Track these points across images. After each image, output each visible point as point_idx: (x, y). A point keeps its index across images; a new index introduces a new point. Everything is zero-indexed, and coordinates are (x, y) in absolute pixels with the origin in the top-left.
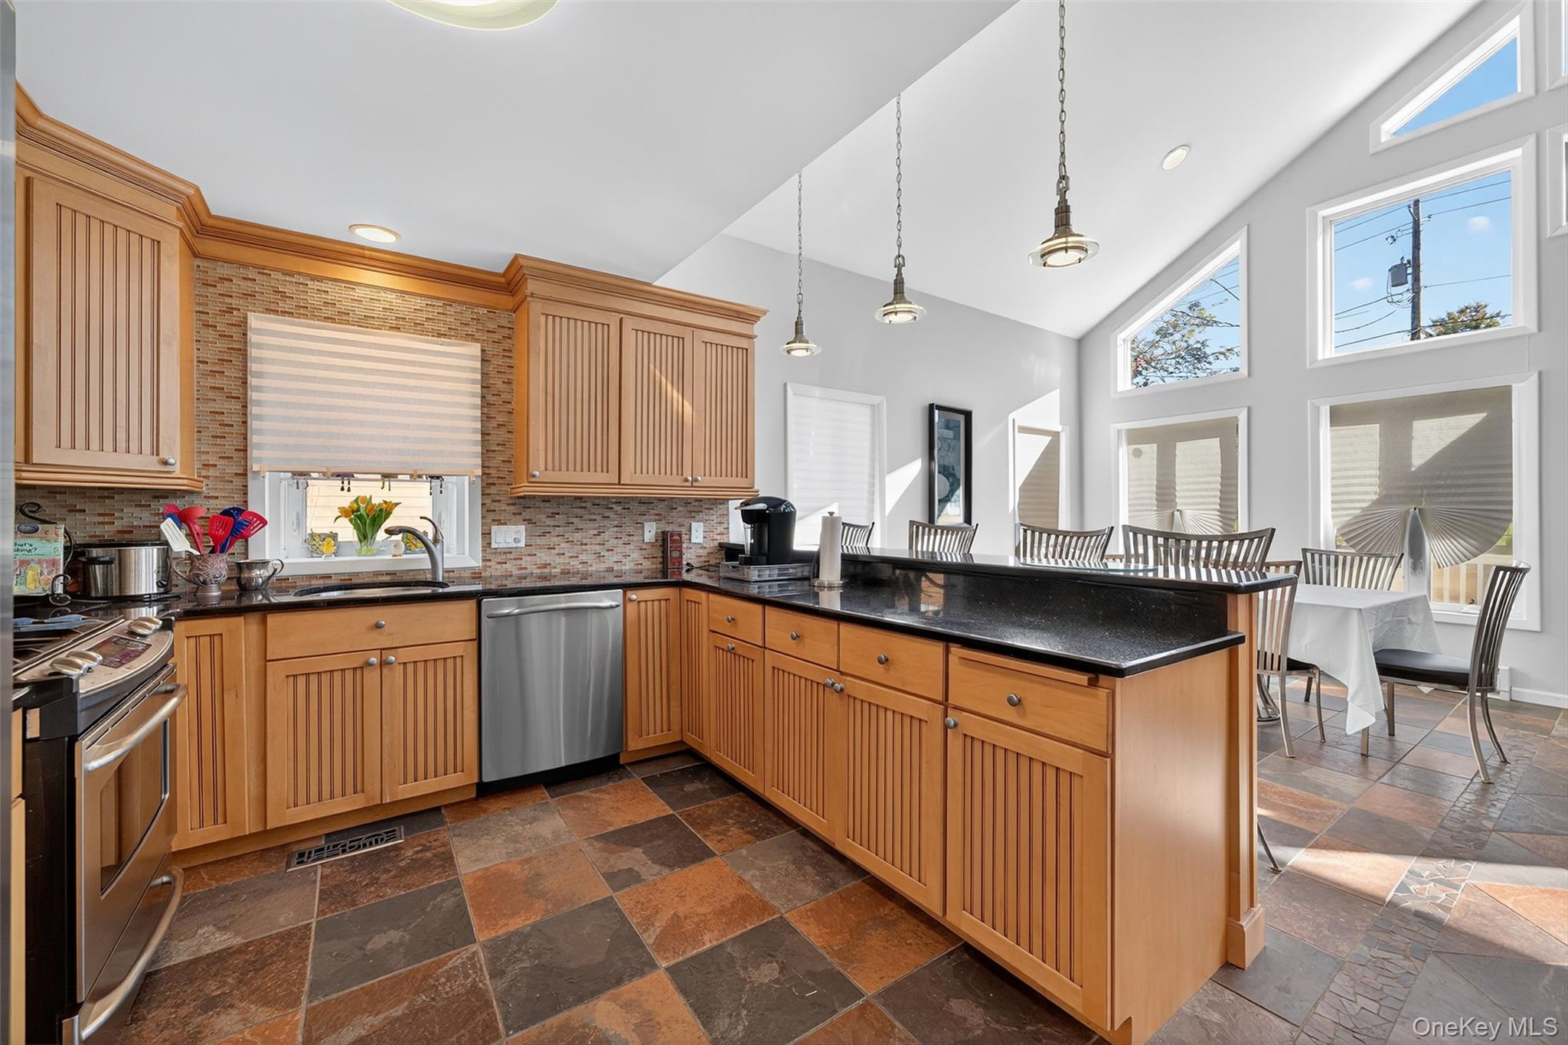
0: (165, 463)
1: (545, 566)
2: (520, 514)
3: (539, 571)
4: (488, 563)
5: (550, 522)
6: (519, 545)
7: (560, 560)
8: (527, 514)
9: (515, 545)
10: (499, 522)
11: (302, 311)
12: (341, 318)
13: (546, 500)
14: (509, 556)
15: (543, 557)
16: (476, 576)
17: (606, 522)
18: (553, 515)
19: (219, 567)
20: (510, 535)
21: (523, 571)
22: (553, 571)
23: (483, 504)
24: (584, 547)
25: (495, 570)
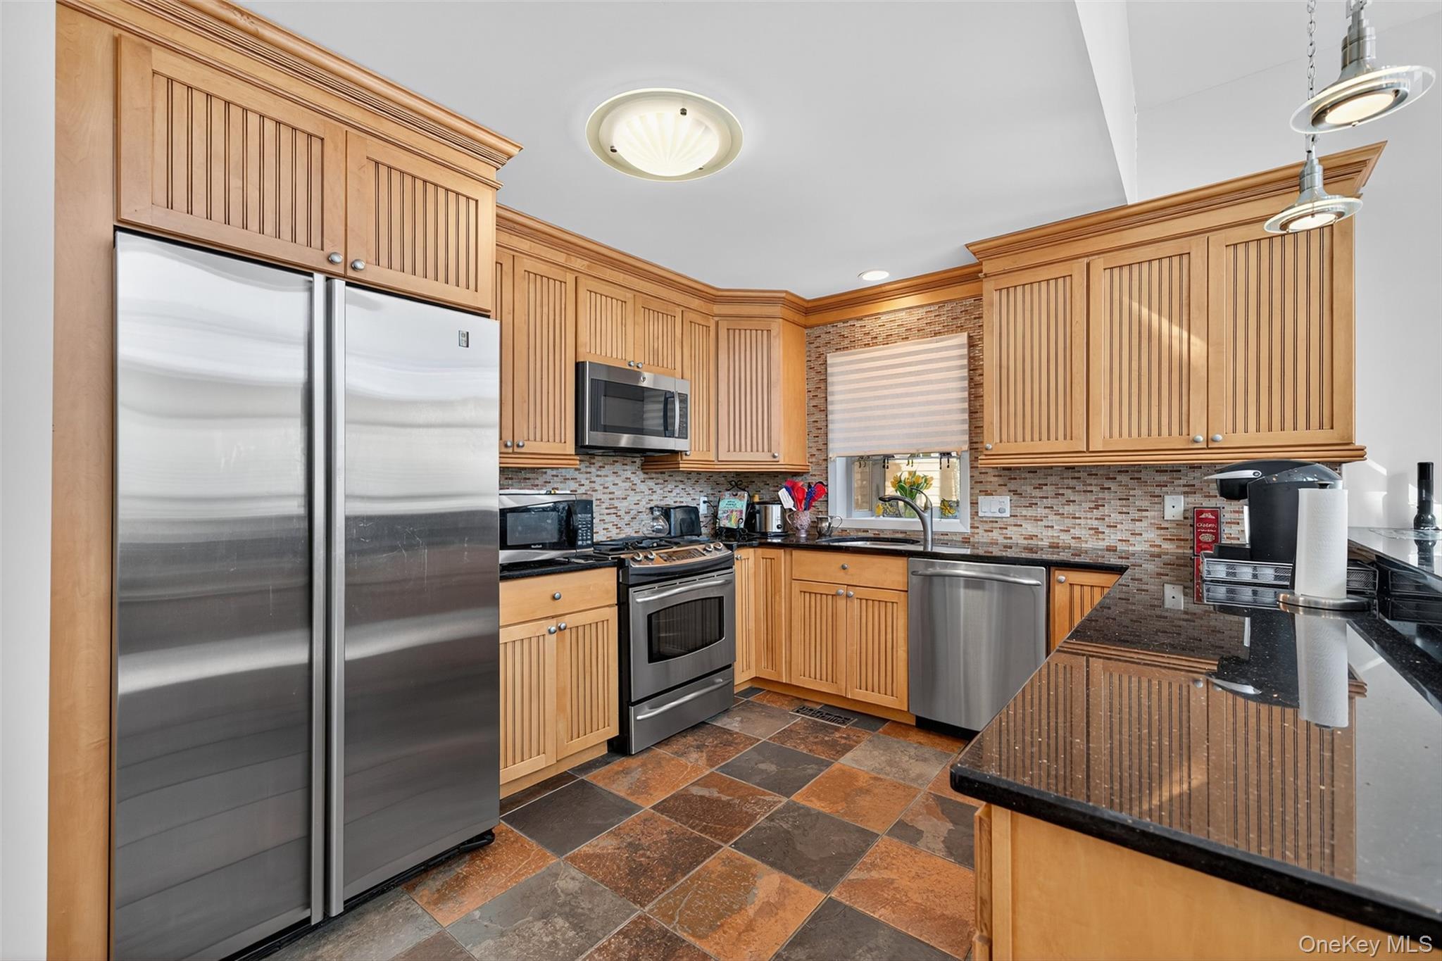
0: (774, 457)
1: (1031, 537)
2: (1006, 485)
3: (1026, 542)
4: (976, 531)
5: (1037, 493)
6: (1003, 515)
7: (1050, 532)
8: (1012, 485)
9: (1000, 515)
10: (987, 493)
11: (853, 344)
12: (873, 341)
13: (1033, 471)
14: (995, 525)
15: (1029, 528)
16: (966, 541)
17: (1106, 494)
18: (1040, 487)
19: (805, 519)
20: (997, 506)
21: (1009, 541)
22: (1039, 543)
23: (971, 477)
24: (1078, 521)
25: (982, 537)
